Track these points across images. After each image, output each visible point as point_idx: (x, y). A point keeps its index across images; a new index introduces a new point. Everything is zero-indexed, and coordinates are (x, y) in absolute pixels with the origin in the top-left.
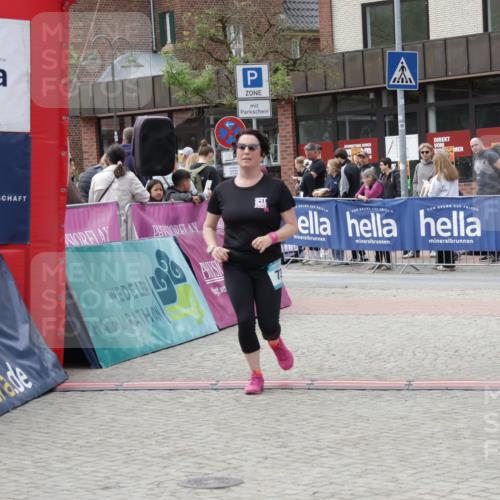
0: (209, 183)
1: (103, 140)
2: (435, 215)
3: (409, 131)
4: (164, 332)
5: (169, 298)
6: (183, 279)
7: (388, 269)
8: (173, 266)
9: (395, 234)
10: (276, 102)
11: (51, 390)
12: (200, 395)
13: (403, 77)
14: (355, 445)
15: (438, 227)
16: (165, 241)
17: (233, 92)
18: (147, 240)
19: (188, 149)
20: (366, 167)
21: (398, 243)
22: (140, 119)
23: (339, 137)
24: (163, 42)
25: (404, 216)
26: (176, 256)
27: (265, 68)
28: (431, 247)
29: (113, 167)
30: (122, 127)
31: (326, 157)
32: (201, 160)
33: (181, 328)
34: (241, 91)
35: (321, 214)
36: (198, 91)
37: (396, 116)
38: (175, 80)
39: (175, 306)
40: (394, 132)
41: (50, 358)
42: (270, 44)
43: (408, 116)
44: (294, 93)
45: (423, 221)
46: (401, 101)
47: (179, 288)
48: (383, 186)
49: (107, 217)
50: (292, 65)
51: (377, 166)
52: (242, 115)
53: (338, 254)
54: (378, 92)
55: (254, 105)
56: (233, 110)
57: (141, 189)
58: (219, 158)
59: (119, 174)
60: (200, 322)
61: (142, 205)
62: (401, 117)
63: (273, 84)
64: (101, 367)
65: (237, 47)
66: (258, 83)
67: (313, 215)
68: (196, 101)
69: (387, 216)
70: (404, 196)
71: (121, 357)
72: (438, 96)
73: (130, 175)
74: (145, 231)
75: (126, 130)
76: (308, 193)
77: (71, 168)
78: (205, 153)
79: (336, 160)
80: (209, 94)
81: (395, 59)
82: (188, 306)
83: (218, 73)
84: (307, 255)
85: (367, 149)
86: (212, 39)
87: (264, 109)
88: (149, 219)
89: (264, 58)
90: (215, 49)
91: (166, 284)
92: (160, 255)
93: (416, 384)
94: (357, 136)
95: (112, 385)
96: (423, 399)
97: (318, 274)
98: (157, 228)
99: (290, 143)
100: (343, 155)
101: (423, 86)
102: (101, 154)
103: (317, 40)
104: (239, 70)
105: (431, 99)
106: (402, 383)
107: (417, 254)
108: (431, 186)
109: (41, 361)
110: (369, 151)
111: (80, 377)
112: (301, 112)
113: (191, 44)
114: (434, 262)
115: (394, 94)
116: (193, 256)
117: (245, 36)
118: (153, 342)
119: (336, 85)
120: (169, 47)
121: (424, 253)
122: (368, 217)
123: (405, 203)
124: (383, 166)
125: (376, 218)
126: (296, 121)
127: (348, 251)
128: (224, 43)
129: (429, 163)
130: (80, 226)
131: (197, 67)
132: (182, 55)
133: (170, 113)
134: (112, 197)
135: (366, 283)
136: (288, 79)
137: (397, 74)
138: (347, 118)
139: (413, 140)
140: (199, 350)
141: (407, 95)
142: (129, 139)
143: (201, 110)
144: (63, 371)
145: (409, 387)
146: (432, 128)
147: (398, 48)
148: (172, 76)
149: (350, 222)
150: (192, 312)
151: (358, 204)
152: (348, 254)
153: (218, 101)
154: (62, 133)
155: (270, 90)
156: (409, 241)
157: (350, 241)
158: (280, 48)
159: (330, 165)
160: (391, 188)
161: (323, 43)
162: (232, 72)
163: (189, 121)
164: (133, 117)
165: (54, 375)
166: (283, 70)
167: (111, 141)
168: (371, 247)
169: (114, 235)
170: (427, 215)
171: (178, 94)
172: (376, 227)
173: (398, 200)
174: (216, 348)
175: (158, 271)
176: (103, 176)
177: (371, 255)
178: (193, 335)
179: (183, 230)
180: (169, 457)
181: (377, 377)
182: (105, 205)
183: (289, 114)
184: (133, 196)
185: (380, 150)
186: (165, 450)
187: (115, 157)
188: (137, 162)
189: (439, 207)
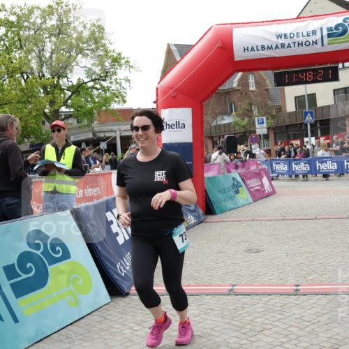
0: (248, 155)
1: (214, 144)
2: (322, 163)
3: (312, 136)
4: (236, 203)
5: (237, 192)
6: (241, 186)
7: (307, 180)
8: (238, 182)
9: (309, 169)
10: (268, 129)
11: (202, 222)
12: (249, 223)
13: (309, 119)
14: (299, 237)
15: (323, 167)
16: (235, 174)
17: (255, 126)
18: (230, 174)
19: (242, 146)
20: (298, 148)
21: (310, 172)
22: (226, 136)
23: (289, 138)
24: (231, 112)
25: (311, 163)
26: (239, 179)
27: (265, 118)
28: (321, 173)
29: (218, 152)
30: (220, 139)
31: (285, 146)
32: (245, 148)
33: (241, 202)
34: (257, 126)
35: (284, 164)
36: (244, 126)
37: (307, 131)
38: (236, 124)
39: (239, 195)
40: (307, 136)
41: (201, 212)
42: (266, 111)
43: (312, 131)
44: (274, 125)
45: (318, 164)
46: (309, 127)
47: (240, 189)
48: (304, 154)
49: (217, 167)
50: (273, 117)
51: (302, 148)
52: (258, 133)
53: (290, 176)
54: (301, 124)
55: (261, 130)
56: (255, 132)
57: (227, 158)
58: (251, 147)
59: (220, 154)
60: (247, 200)
61: (227, 163)
62: (309, 132)
63: (267, 123)
64: (216, 214)
65: (255, 112)
66: (262, 123)
67: (282, 164)
68: (243, 130)
69: (306, 163)
70: (311, 157)
71: (223, 211)
72: (321, 125)
73: (224, 154)
74: (229, 171)
75: (221, 140)
76: (280, 157)
77: (206, 152)
78: (247, 146)
79: (290, 146)
80: (247, 127)
81: (306, 113)
82: (243, 194)
83: (249, 121)
84: (280, 177)
85: (298, 142)
86: (247, 110)
87: (265, 131)
88: (229, 167)
89: (264, 115)
90: (248, 113)
91: (236, 188)
92: (234, 179)
93: (318, 217)
94: (295, 139)
95: (221, 220)
96: (320, 221)
97: (285, 183)
98: (232, 170)
99: (273, 142)
100: (292, 145)
101: (316, 122)
102: (214, 148)
103: (280, 109)
104: (256, 119)
105: (318, 126)
106: (314, 217)
107: (316, 175)
108: (320, 153)
109: (198, 213)
110: (299, 143)
111: (210, 218)
112: (276, 131)
113: (241, 112)
114: (322, 178)
115: (306, 124)
116: (244, 178)
117: (258, 108)
118: (232, 206)
119: (287, 123)
120: (234, 113)
121: (318, 175)
122: (299, 164)
123: (311, 159)
124: (304, 148)
125: (302, 164)
126: (275, 134)
127: (293, 175)
128: (251, 111)
129: (319, 146)
130: (209, 170)
131: (243, 119)
132: (238, 115)
133: (235, 134)
134: (218, 161)
135: (300, 185)
136: (272, 121)
137: (307, 118)
138: (291, 133)
139: (313, 139)
140: (247, 209)
141: (311, 125)
142: (222, 142)
143: (244, 133)
144: (205, 216)
145: (316, 218)
146: (319, 135)
147: (307, 110)
148: (235, 122)
149: (294, 166)
150: (244, 196)
151: (296, 160)
152: (294, 176)
153: (249, 129)
154: (202, 142)
155: (267, 125)
156: (314, 171)
157: (293, 172)
158: (269, 111)
159: (286, 148)
160: (307, 154)
161: (283, 109)
162: (254, 120)
163: (241, 136)
164: (223, 136)
165: (202, 217)
166: (270, 119)
167: (217, 144)
168: (300, 174)
169: (219, 172)
170: (319, 163)
171: (237, 128)
172: (302, 167)
173: (309, 158)
174: (253, 208)
175: (233, 184)
176: (215, 155)
177: (301, 176)
178: (245, 203)
179: (240, 170)
180: (239, 242)
181: (305, 216)
182: (216, 164)
183: (272, 132)
184: (225, 161)
185: (302, 142)
186: (238, 240)
187: (219, 148)
188: (225, 149)
189: (322, 160)
